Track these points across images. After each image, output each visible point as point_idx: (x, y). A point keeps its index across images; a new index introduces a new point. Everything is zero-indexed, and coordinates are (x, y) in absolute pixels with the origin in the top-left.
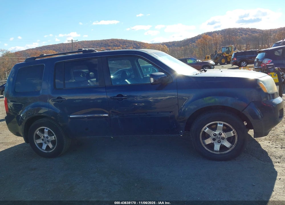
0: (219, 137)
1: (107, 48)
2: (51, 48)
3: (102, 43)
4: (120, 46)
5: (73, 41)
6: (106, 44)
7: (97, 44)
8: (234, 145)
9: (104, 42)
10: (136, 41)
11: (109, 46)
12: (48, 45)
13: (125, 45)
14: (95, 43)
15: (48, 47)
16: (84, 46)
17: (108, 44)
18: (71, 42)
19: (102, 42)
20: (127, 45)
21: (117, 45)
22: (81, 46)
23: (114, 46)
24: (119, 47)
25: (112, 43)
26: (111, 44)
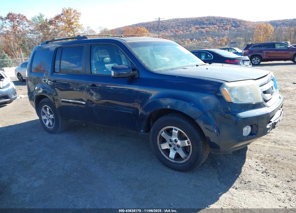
0: (174, 144)
1: (202, 26)
2: (145, 25)
3: (196, 21)
4: (216, 24)
5: (160, 19)
6: (201, 22)
7: (192, 21)
8: (189, 156)
9: (200, 19)
10: (236, 19)
11: (204, 24)
12: (143, 23)
13: (222, 23)
14: (190, 21)
15: (143, 24)
16: (177, 24)
17: (203, 21)
18: (158, 20)
19: (197, 19)
20: (225, 23)
21: (212, 23)
22: (175, 24)
23: (209, 24)
24: (215, 26)
25: (207, 20)
26: (207, 22)
